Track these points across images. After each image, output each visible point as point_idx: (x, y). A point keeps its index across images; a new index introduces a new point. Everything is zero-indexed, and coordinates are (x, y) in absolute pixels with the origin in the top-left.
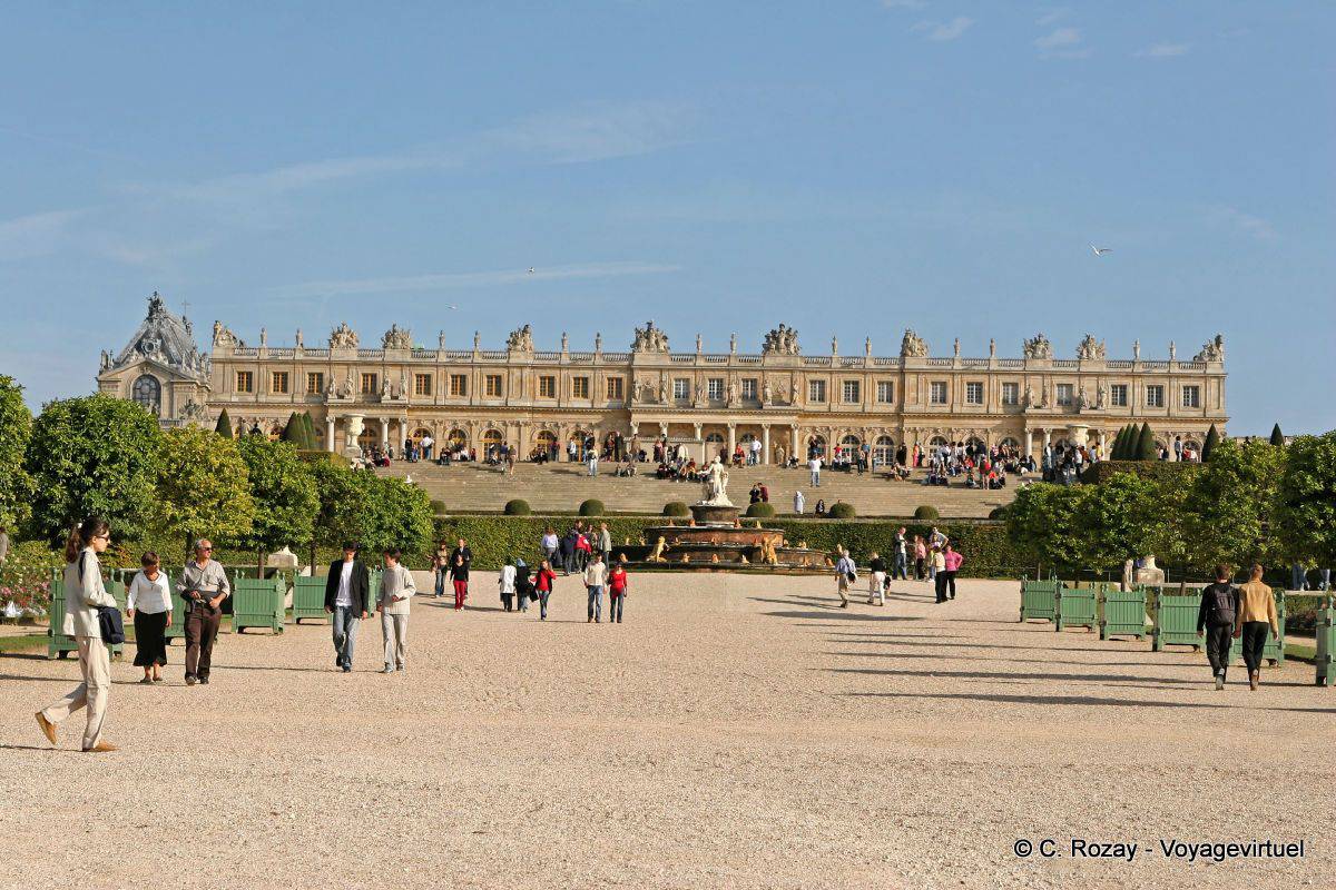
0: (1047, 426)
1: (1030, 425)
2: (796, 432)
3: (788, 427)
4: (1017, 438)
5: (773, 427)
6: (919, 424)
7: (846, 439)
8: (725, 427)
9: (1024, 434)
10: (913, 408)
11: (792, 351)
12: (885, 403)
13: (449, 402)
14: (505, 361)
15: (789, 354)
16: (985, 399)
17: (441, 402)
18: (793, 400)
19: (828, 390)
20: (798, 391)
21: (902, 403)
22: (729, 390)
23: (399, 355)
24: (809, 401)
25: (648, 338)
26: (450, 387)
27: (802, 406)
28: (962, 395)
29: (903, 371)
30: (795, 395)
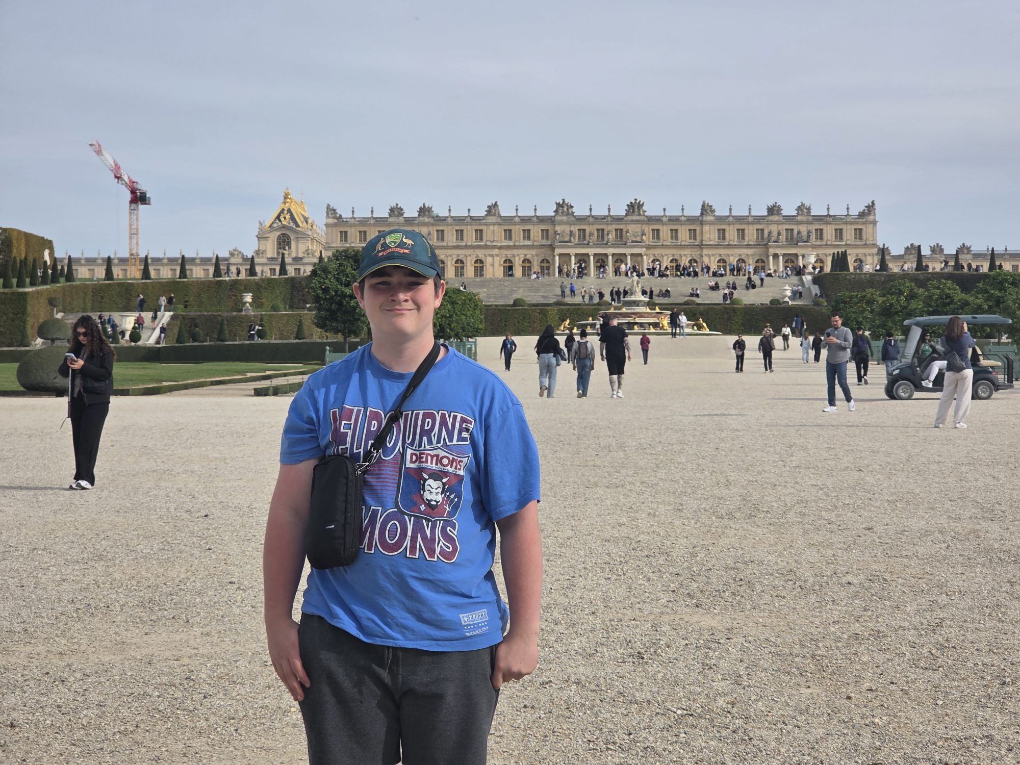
0: (780, 251)
1: (772, 251)
2: (645, 257)
3: (640, 255)
4: (764, 258)
5: (632, 255)
6: (711, 252)
7: (672, 261)
8: (606, 255)
9: (768, 256)
10: (708, 243)
11: (642, 213)
12: (692, 241)
13: (454, 244)
14: (484, 221)
15: (640, 215)
16: (746, 238)
17: (450, 244)
18: (642, 239)
19: (661, 234)
20: (645, 235)
21: (702, 241)
22: (608, 234)
23: (426, 220)
24: (651, 240)
25: (562, 207)
26: (455, 236)
27: (647, 243)
28: (734, 235)
29: (702, 223)
30: (644, 237)
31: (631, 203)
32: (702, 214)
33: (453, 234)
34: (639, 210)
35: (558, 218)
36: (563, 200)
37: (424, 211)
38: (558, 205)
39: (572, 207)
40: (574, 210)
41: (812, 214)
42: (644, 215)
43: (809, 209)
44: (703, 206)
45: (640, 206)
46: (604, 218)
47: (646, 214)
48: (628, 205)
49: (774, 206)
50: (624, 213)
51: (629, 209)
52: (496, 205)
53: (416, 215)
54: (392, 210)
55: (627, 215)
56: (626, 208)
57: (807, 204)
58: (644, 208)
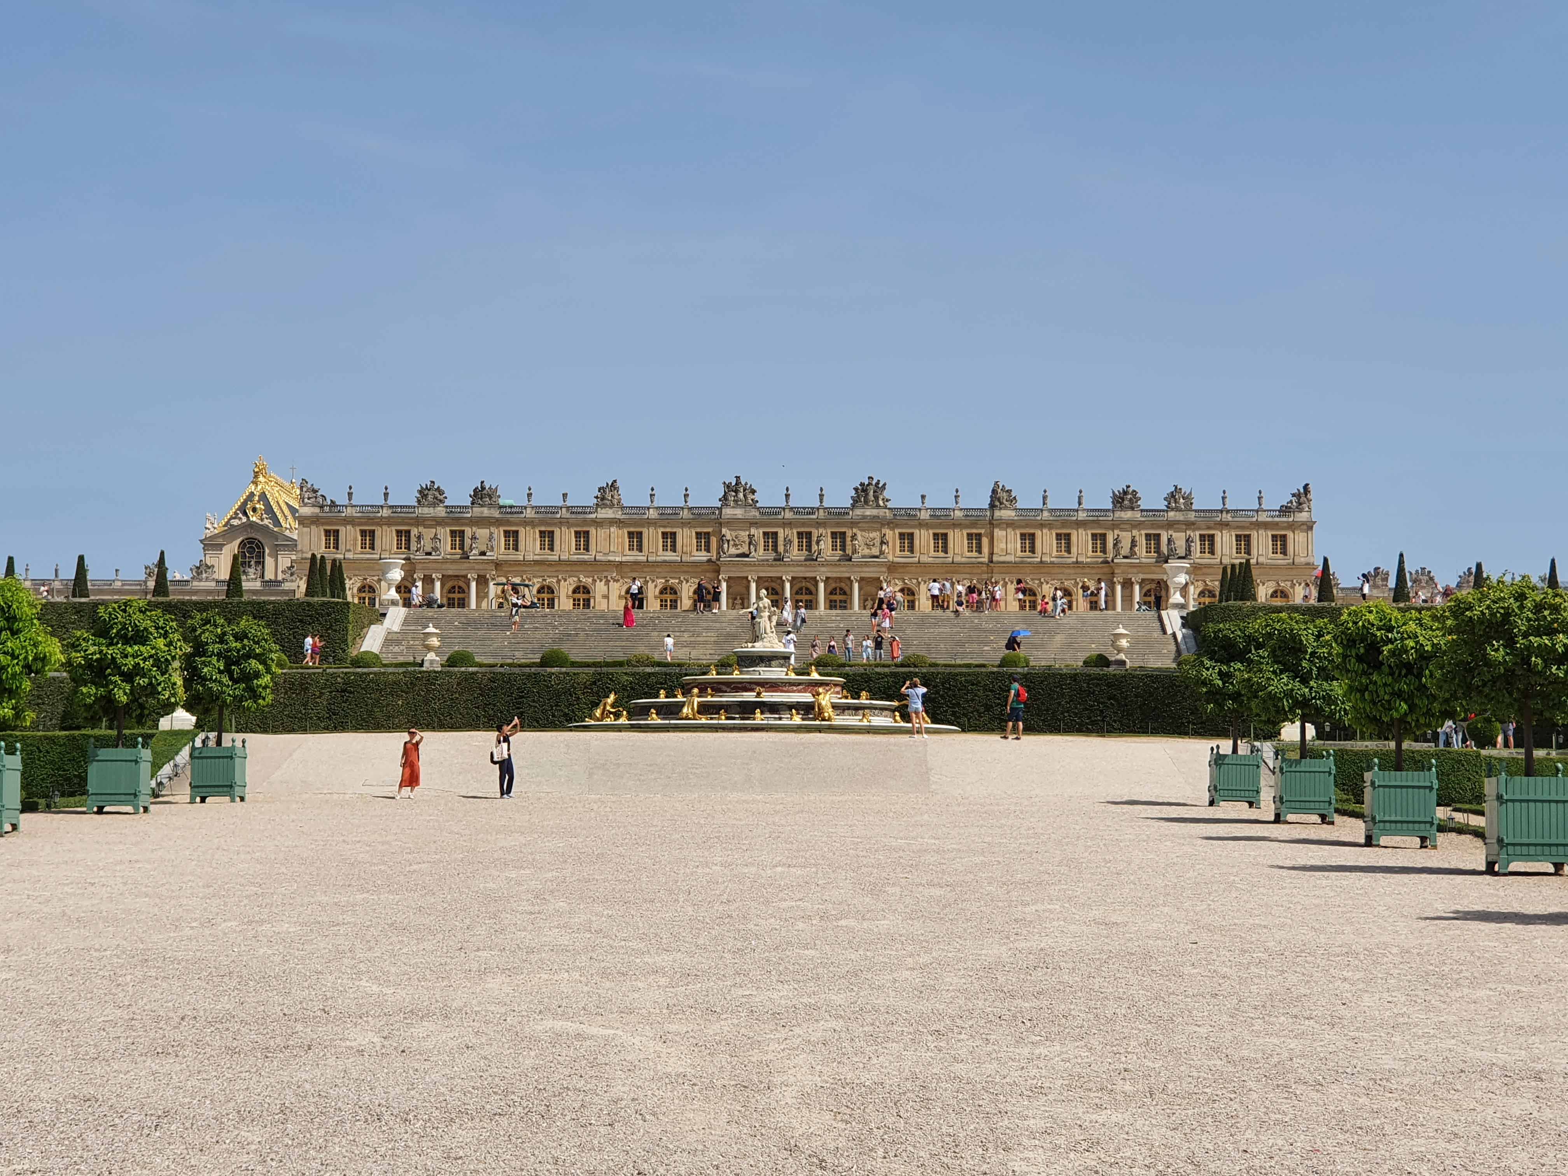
0: (1136, 575)
3: (877, 579)
5: (862, 579)
8: (814, 580)
10: (1002, 559)
11: (881, 503)
12: (975, 554)
13: (537, 558)
14: (593, 516)
15: (878, 506)
16: (1074, 549)
17: (530, 557)
18: (882, 552)
19: (917, 542)
20: (887, 543)
21: (991, 554)
22: (818, 543)
23: (486, 512)
24: (898, 553)
25: (736, 491)
26: (538, 543)
27: (891, 558)
28: (1051, 545)
29: (993, 524)
30: (884, 547)
31: (862, 484)
32: (992, 506)
33: (534, 540)
34: (876, 498)
35: (728, 512)
36: (738, 478)
37: (481, 495)
38: (728, 486)
39: (753, 492)
40: (756, 497)
41: (1194, 507)
42: (886, 507)
43: (1188, 498)
44: (994, 491)
45: (879, 488)
46: (812, 511)
47: (889, 505)
48: (856, 489)
49: (1125, 493)
50: (848, 503)
51: (858, 497)
52: (613, 486)
53: (468, 502)
54: (423, 493)
55: (853, 506)
56: (853, 493)
57: (1186, 490)
58: (886, 494)
